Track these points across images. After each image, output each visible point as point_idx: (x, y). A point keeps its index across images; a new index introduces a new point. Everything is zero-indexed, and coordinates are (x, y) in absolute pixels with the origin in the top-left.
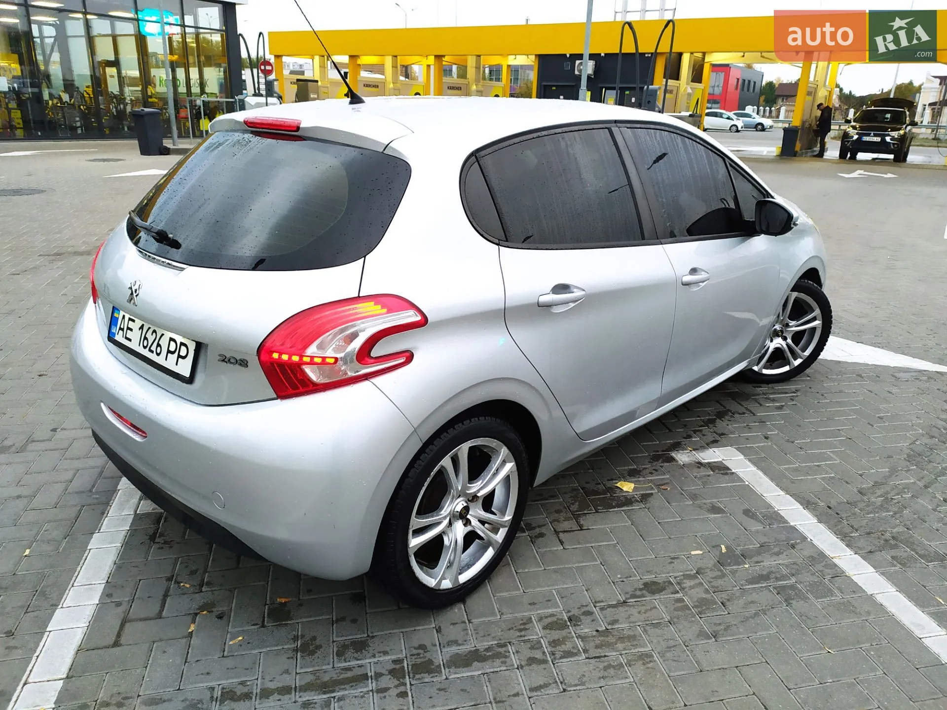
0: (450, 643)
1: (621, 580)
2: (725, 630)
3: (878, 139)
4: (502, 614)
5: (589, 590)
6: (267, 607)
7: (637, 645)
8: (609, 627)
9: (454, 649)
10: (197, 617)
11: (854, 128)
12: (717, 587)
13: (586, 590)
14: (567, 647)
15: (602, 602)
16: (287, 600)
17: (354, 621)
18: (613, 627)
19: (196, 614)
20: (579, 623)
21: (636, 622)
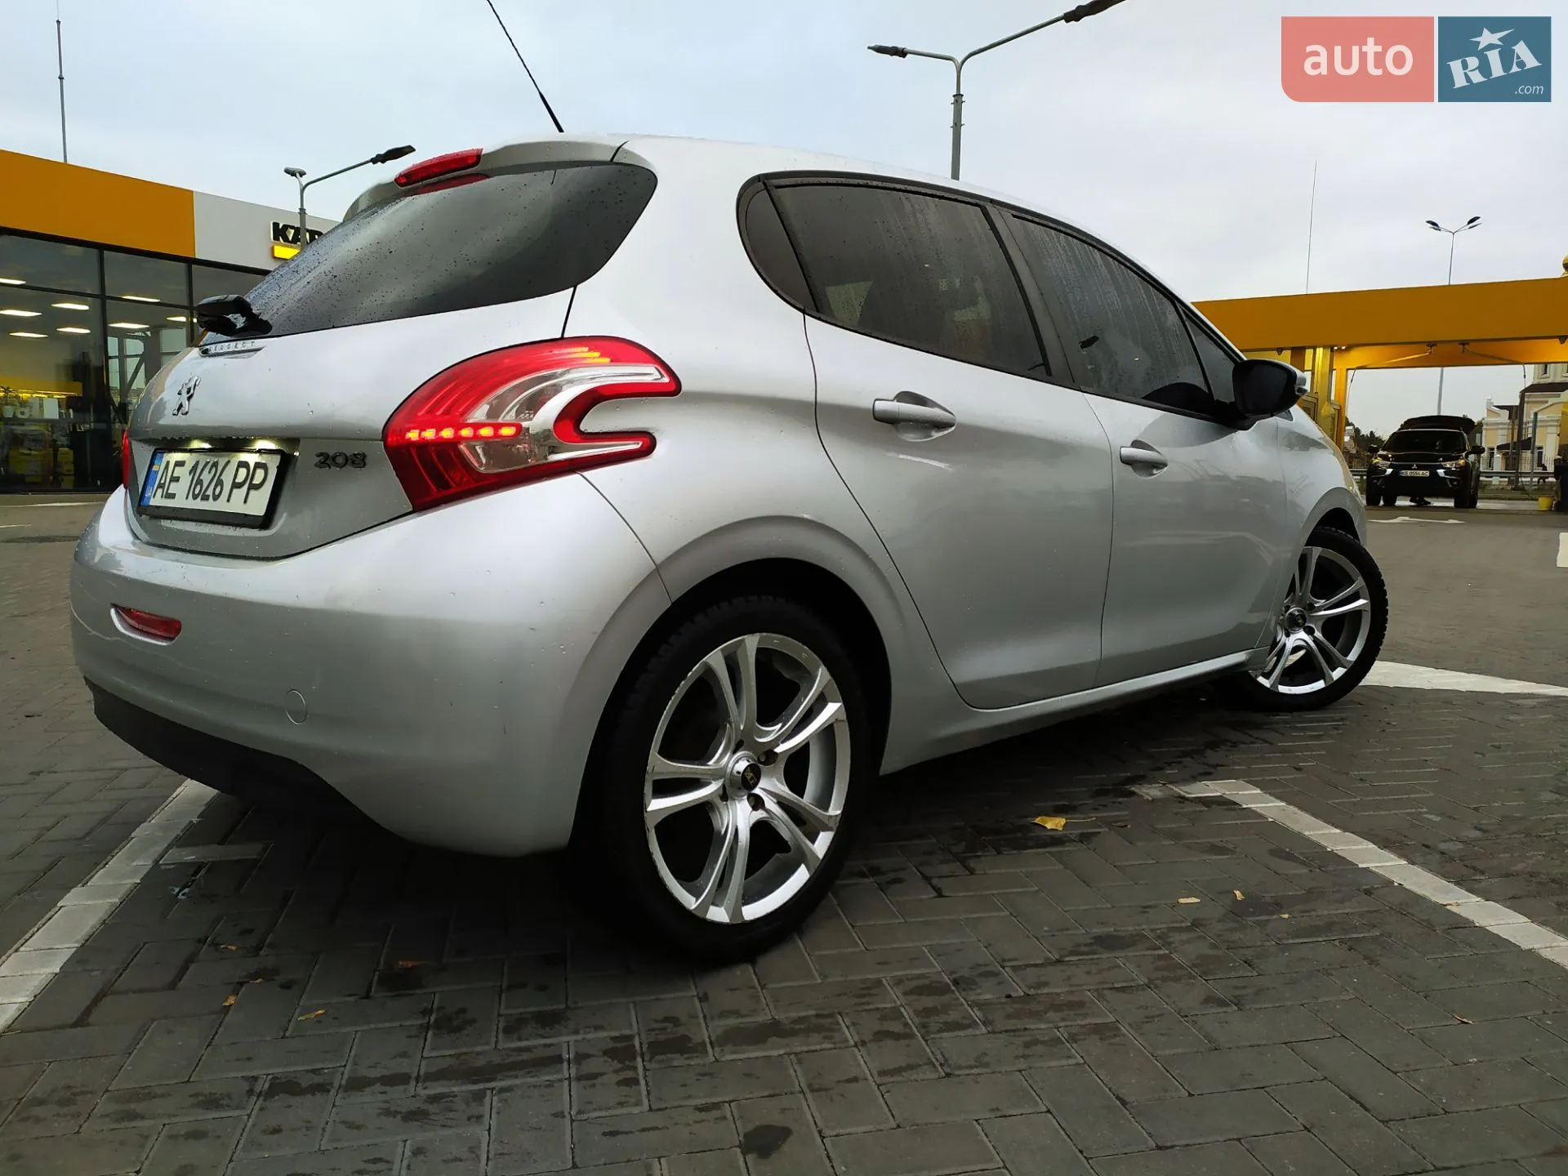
0: (723, 1015)
1: (1051, 934)
2: (1257, 993)
3: (1427, 473)
4: (825, 977)
5: (990, 945)
6: (377, 973)
7: (1087, 1014)
8: (1032, 992)
9: (732, 1021)
10: (243, 989)
11: (1385, 458)
12: (1234, 942)
13: (985, 947)
14: (953, 1016)
15: (1016, 960)
16: (416, 963)
17: (543, 988)
18: (1039, 992)
19: (241, 984)
20: (974, 987)
21: (1082, 985)
